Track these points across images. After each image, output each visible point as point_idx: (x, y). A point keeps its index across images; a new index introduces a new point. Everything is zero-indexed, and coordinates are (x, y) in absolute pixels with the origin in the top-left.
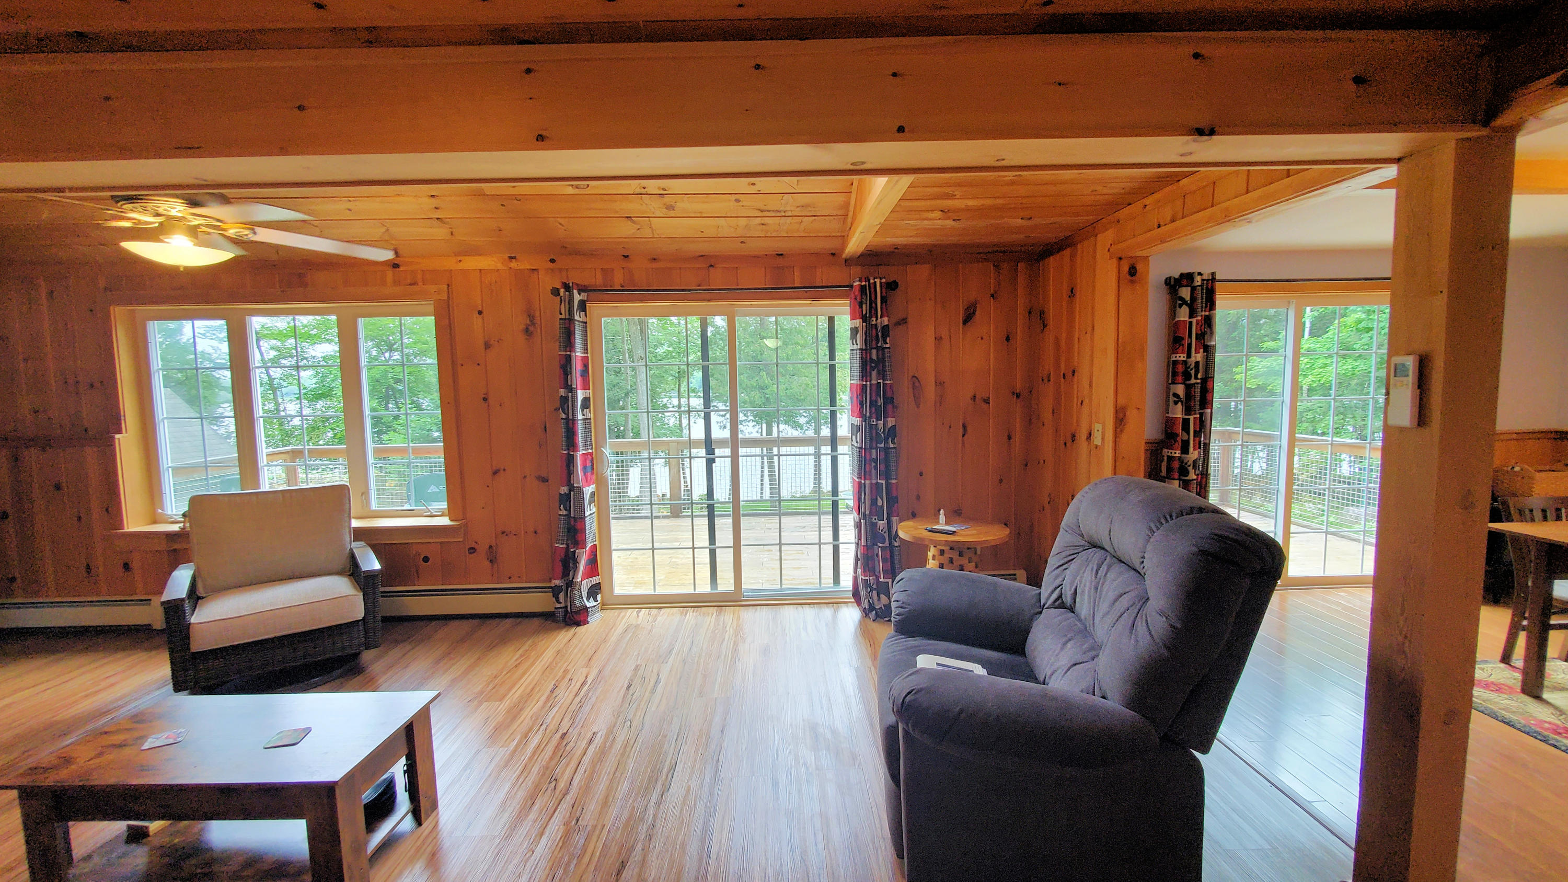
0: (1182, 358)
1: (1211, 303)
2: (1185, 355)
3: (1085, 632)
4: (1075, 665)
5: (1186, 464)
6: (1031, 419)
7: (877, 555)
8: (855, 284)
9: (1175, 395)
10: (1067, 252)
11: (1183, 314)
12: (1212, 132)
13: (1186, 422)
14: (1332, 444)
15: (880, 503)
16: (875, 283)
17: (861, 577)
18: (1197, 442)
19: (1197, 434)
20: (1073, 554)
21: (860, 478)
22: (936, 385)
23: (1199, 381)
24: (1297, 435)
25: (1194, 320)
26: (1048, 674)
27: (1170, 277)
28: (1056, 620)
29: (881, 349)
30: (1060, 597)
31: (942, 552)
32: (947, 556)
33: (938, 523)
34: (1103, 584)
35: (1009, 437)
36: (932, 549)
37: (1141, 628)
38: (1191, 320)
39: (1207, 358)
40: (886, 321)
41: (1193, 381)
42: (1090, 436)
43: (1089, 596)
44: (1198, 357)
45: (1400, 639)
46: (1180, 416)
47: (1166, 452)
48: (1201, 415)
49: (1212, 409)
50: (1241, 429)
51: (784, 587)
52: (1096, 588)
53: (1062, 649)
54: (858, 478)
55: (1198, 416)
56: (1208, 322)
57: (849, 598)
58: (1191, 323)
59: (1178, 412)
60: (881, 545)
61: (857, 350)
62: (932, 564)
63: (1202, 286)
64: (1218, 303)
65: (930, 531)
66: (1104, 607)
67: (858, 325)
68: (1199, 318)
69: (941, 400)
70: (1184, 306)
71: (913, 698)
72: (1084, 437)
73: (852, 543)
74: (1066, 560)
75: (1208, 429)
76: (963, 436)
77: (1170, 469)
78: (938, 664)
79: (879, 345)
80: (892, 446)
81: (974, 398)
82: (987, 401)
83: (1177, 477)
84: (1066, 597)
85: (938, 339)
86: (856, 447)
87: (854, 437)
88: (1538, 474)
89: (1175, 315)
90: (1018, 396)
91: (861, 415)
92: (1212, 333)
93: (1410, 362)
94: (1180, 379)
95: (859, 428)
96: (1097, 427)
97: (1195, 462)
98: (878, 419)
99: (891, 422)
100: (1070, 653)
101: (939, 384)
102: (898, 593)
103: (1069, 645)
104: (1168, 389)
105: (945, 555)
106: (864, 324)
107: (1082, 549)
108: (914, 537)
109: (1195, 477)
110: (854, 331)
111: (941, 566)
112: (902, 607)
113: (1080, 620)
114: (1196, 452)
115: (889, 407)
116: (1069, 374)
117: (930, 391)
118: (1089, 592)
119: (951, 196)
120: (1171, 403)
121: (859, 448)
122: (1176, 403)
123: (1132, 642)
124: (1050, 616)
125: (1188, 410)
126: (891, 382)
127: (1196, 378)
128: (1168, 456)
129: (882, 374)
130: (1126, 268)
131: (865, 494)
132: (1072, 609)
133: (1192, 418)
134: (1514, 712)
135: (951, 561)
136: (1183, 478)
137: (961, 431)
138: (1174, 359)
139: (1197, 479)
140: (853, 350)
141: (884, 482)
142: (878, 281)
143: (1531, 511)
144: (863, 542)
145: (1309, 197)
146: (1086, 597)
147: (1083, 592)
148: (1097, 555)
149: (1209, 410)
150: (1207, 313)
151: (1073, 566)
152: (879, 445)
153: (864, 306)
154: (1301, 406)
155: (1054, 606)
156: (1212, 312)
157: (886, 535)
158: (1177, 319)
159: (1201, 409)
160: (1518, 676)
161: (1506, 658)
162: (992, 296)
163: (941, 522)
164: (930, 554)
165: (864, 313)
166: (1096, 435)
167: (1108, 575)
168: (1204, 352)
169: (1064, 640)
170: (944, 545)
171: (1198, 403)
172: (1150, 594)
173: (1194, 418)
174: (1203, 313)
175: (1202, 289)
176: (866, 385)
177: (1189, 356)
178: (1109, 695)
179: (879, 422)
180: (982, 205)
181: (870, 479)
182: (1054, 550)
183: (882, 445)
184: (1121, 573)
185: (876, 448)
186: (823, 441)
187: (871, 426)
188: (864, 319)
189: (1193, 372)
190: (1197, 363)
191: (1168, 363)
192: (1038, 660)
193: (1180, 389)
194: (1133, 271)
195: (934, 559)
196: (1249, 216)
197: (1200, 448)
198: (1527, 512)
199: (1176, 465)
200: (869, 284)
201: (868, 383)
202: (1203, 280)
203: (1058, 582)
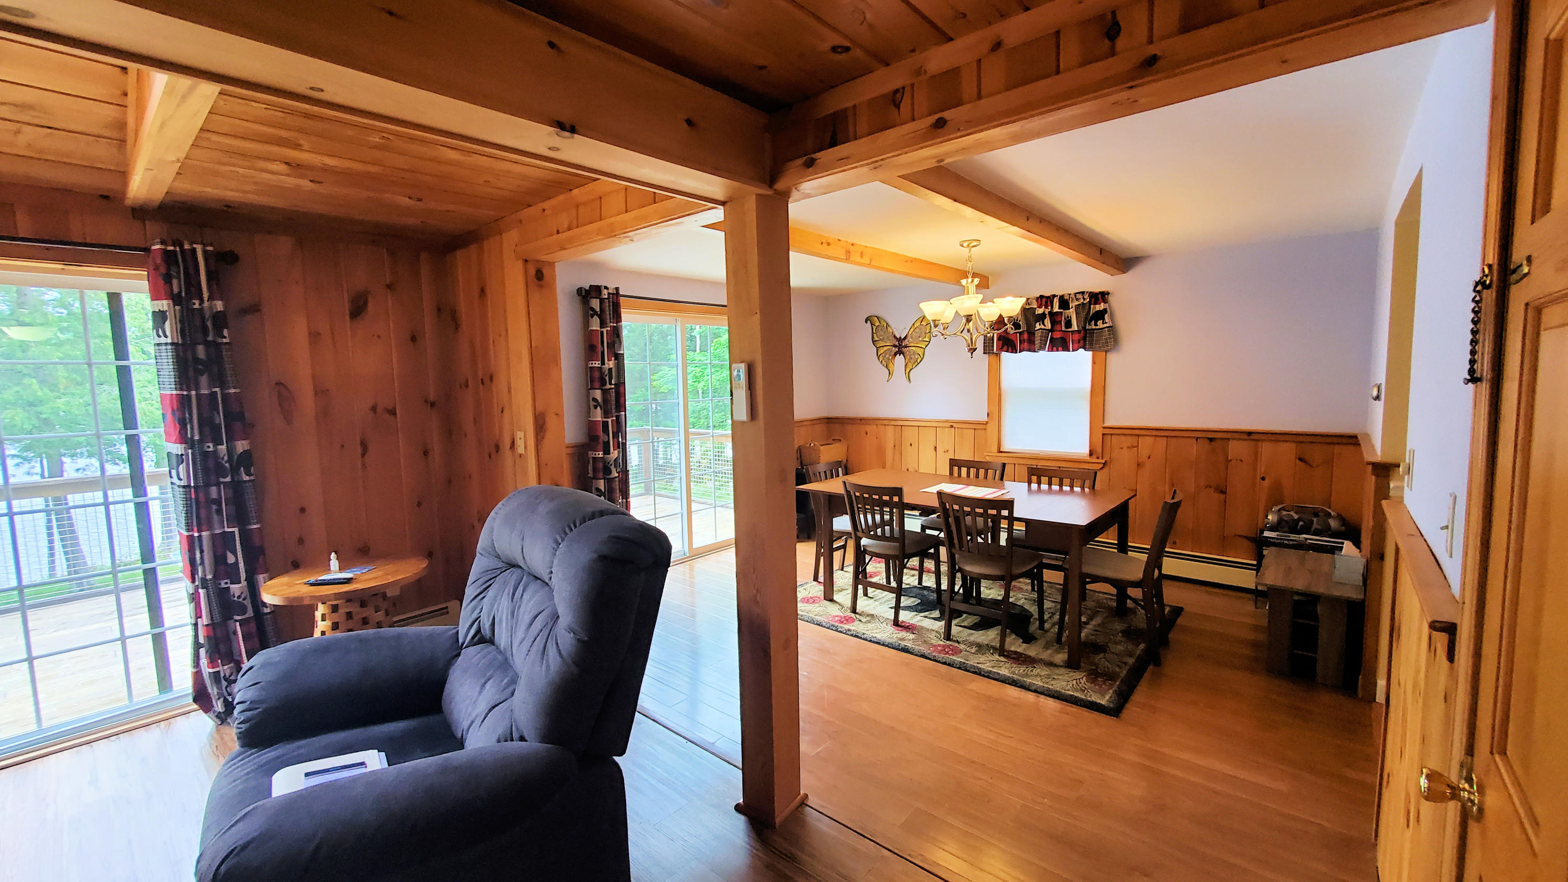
0: (597, 365)
1: (617, 317)
2: (600, 362)
3: (505, 665)
4: (493, 707)
5: (609, 463)
6: (451, 430)
7: (235, 633)
8: (154, 247)
9: (595, 400)
10: (473, 248)
11: (595, 324)
12: (573, 130)
13: (605, 424)
14: (713, 436)
15: (231, 559)
16: (194, 251)
17: (206, 670)
18: (616, 443)
19: (615, 435)
20: (491, 579)
21: (189, 528)
22: (316, 394)
23: (613, 386)
24: (690, 430)
25: (605, 330)
26: (465, 728)
27: (581, 288)
28: (475, 659)
29: (214, 348)
30: (479, 631)
31: (335, 609)
32: (342, 611)
33: (328, 570)
34: (519, 608)
35: (426, 453)
36: (321, 607)
37: (552, 651)
38: (602, 330)
39: (618, 365)
40: (219, 305)
41: (608, 386)
42: (513, 445)
43: (507, 623)
44: (611, 364)
45: (755, 592)
46: (600, 419)
47: (591, 454)
48: (618, 417)
49: (625, 412)
50: (650, 427)
51: (44, 726)
52: (513, 613)
53: (480, 692)
54: (188, 530)
55: (615, 418)
56: (616, 334)
57: (189, 705)
58: (602, 332)
59: (598, 416)
60: (238, 618)
61: (166, 344)
62: (321, 626)
63: (608, 298)
64: (623, 316)
65: (312, 585)
66: (520, 634)
67: (166, 308)
68: (609, 329)
69: (324, 414)
70: (595, 316)
71: (235, 861)
72: (508, 446)
73: (186, 625)
74: (485, 586)
75: (624, 429)
76: (363, 455)
77: (595, 470)
78: (307, 775)
79: (210, 338)
80: (246, 478)
81: (374, 409)
82: (393, 412)
83: (601, 477)
84: (485, 630)
85: (314, 336)
86: (179, 486)
87: (174, 472)
88: (822, 447)
89: (588, 324)
90: (432, 404)
91: (183, 438)
92: (620, 343)
93: (742, 367)
94: (597, 384)
95: (181, 458)
96: (520, 435)
97: (615, 460)
98: (218, 442)
99: (241, 446)
100: (491, 692)
101: (321, 392)
102: (242, 691)
103: (488, 686)
104: (588, 395)
105: (339, 611)
106: (177, 308)
107: (499, 572)
108: (287, 599)
109: (617, 475)
110: (159, 318)
111: (335, 626)
112: (250, 710)
113: (500, 652)
114: (616, 452)
115: (238, 426)
116: (487, 380)
117: (307, 402)
118: (507, 619)
119: (297, 146)
120: (592, 407)
121: (184, 487)
122: (596, 407)
123: (544, 667)
124: (470, 656)
125: (606, 414)
126: (238, 391)
127: (611, 384)
128: (593, 457)
129: (220, 380)
130: (532, 272)
131: (202, 551)
132: (491, 641)
133: (610, 420)
134: (821, 615)
135: (349, 615)
136: (608, 477)
137: (359, 450)
138: (590, 365)
139: (619, 476)
140: (159, 345)
141: (236, 530)
142: (199, 248)
143: (820, 473)
144: (205, 620)
145: (671, 225)
146: (504, 624)
147: (501, 620)
148: (511, 576)
149: (623, 413)
150: (615, 325)
151: (491, 593)
152: (222, 480)
153: (175, 282)
154: (691, 406)
155: (473, 643)
156: (619, 324)
157: (248, 603)
158: (590, 329)
159: (616, 412)
160: (822, 588)
161: (816, 579)
162: (389, 286)
163: (332, 568)
164: (318, 615)
165: (176, 290)
166: (519, 444)
167: (524, 597)
168: (615, 360)
169: (483, 681)
170: (336, 599)
171: (614, 407)
172: (560, 612)
173: (612, 420)
174: (612, 324)
175: (609, 302)
176: (189, 397)
177: (603, 363)
178: (526, 735)
179: (220, 447)
180: (349, 169)
181: (210, 528)
182: (471, 579)
183: (228, 479)
184: (536, 592)
185: (218, 484)
186: (116, 482)
187: (205, 455)
188: (176, 299)
189: (607, 378)
190: (610, 369)
191: (586, 368)
192: (455, 712)
193: (598, 394)
194: (539, 275)
195: (323, 619)
196: (630, 234)
197: (619, 447)
198: (818, 474)
199: (601, 465)
200: (183, 251)
201: (193, 393)
202: (609, 294)
203: (475, 615)
